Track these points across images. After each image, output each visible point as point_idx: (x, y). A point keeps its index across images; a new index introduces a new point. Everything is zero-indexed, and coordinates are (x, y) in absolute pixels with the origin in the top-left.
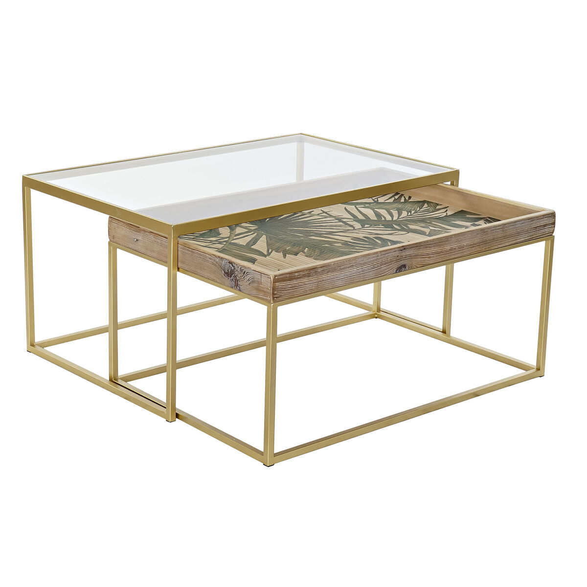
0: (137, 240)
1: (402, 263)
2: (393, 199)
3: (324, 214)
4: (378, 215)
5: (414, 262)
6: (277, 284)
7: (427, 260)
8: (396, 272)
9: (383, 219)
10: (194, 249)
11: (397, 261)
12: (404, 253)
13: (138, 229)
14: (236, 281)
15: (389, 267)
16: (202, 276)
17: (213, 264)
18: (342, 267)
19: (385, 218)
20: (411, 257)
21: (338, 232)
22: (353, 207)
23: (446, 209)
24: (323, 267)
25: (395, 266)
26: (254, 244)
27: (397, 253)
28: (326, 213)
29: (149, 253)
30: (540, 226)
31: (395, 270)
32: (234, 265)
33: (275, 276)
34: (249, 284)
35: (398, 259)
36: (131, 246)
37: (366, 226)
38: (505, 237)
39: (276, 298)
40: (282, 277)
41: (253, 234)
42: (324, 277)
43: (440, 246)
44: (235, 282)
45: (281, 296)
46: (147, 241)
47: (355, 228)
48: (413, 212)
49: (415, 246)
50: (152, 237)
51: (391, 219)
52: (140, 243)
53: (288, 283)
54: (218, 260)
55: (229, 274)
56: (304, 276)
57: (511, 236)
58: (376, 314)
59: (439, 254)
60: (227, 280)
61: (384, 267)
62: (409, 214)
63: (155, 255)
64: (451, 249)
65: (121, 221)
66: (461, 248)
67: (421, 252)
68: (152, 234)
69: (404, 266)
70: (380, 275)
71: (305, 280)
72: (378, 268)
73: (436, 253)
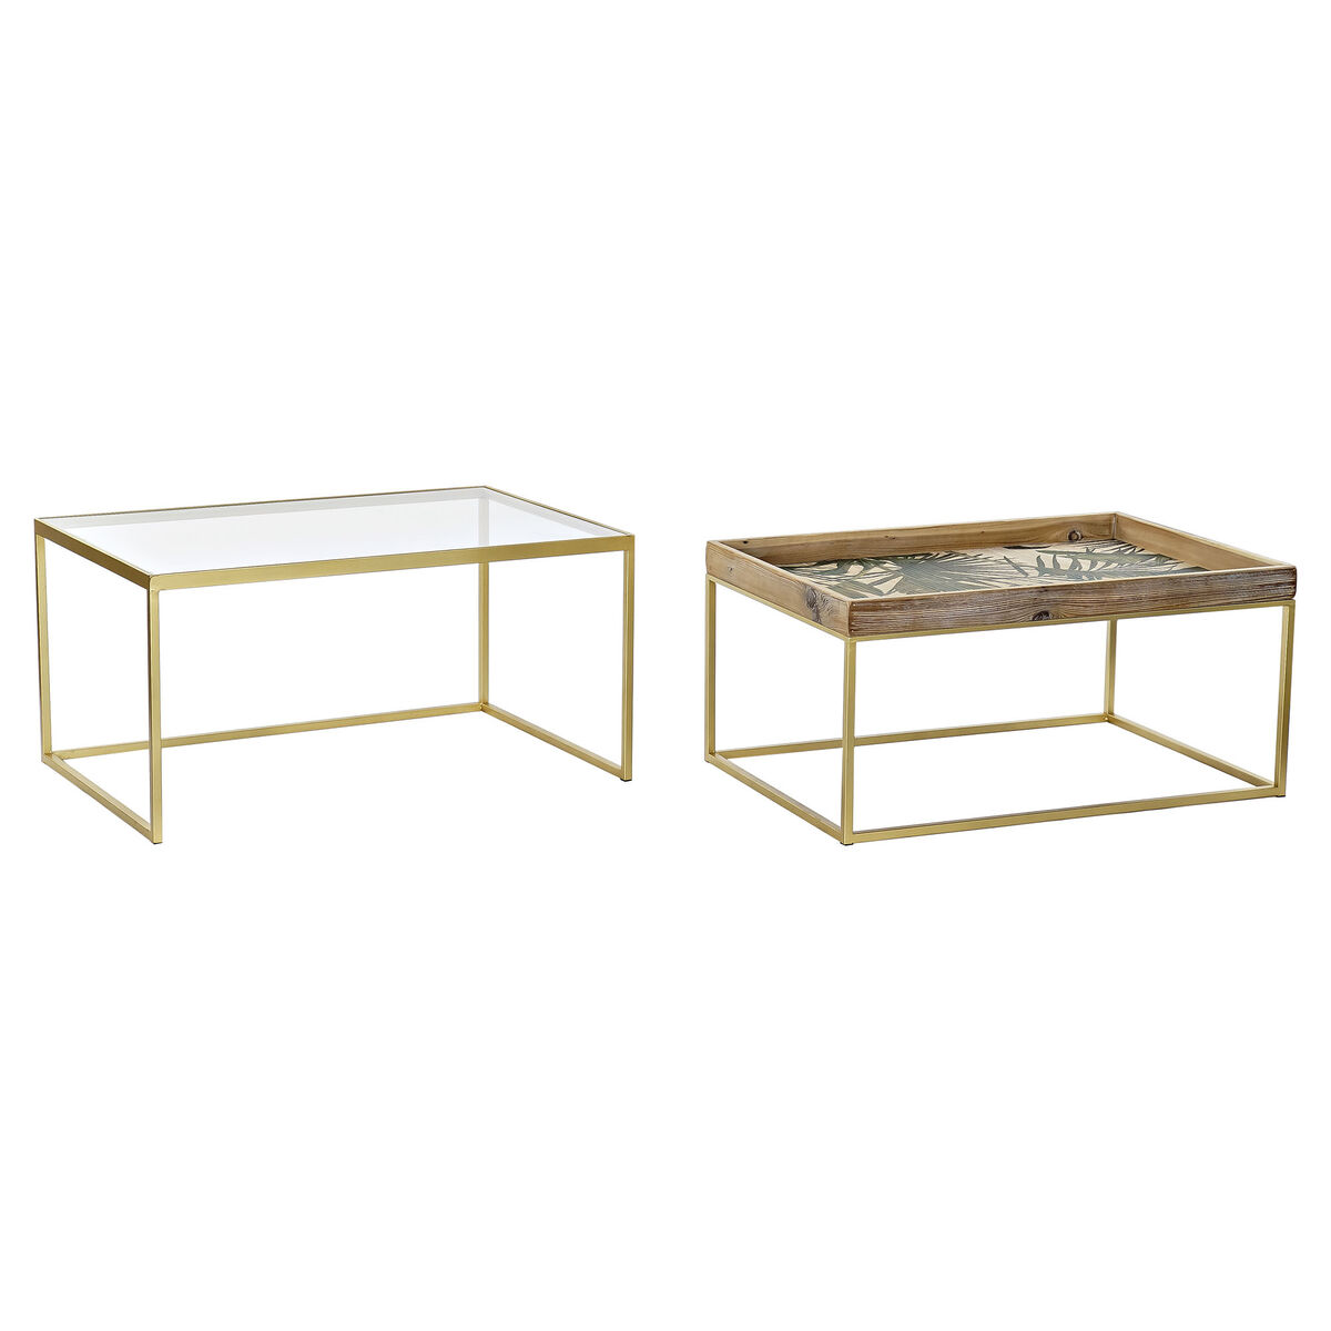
0: (730, 568)
1: (1043, 608)
3: (1005, 561)
5: (1063, 609)
6: (855, 613)
8: (1034, 620)
11: (1035, 605)
12: (1045, 597)
14: (818, 612)
15: (1021, 611)
17: (798, 592)
20: (1056, 603)
25: (1032, 611)
27: (1034, 595)
28: (1008, 560)
30: (1270, 584)
31: (1032, 617)
32: (816, 591)
33: (853, 603)
34: (829, 615)
35: (1036, 603)
36: (726, 576)
38: (1210, 593)
39: (853, 631)
40: (862, 605)
41: (890, 574)
42: (923, 612)
43: (1103, 592)
45: (861, 629)
49: (1061, 588)
52: (734, 573)
53: (870, 614)
54: (802, 587)
55: (812, 603)
56: (894, 608)
57: (1219, 593)
58: (1106, 717)
59: (1101, 604)
60: (809, 611)
61: (1013, 611)
64: (1121, 600)
66: (1137, 600)
67: (1071, 597)
69: (1047, 613)
70: (1008, 621)
71: (896, 613)
72: (1004, 611)
73: (1098, 602)
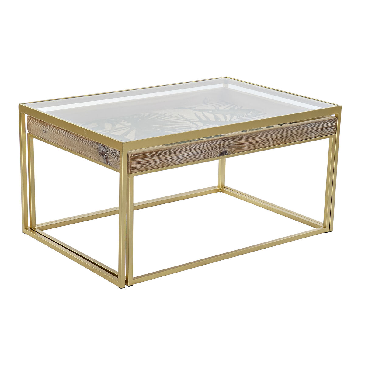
0: (45, 132)
1: (224, 149)
2: (230, 107)
3: (180, 117)
4: (216, 118)
5: (233, 149)
6: (133, 160)
7: (242, 148)
8: (220, 156)
9: (219, 121)
10: (80, 137)
11: (220, 147)
12: (225, 143)
13: (46, 124)
15: (214, 151)
16: (86, 156)
17: (93, 147)
18: (180, 151)
19: (221, 120)
20: (230, 145)
21: (185, 128)
22: (201, 112)
23: (264, 115)
24: (167, 150)
25: (219, 151)
26: (126, 135)
27: (220, 142)
28: (181, 116)
29: (52, 140)
30: (326, 127)
31: (219, 154)
32: (106, 148)
33: (132, 155)
34: (115, 161)
35: (221, 146)
36: (42, 136)
37: (206, 125)
38: (300, 134)
39: (132, 170)
40: (136, 155)
41: (128, 128)
42: (167, 157)
43: (252, 138)
44: (107, 159)
45: (136, 169)
46: (51, 132)
47: (199, 126)
48: (241, 116)
49: (233, 138)
50: (54, 129)
51: (225, 121)
52: (47, 134)
53: (141, 160)
54: (95, 144)
55: (103, 154)
56: (153, 156)
57: (304, 133)
58: (220, 189)
59: (251, 144)
60: (102, 159)
61: (210, 152)
62: (238, 117)
63: (56, 142)
64: (260, 141)
65: (34, 119)
66: (267, 140)
67: (237, 142)
68: (54, 127)
69: (226, 152)
70: (208, 157)
71: (154, 158)
72: (206, 152)
73: (249, 143)
